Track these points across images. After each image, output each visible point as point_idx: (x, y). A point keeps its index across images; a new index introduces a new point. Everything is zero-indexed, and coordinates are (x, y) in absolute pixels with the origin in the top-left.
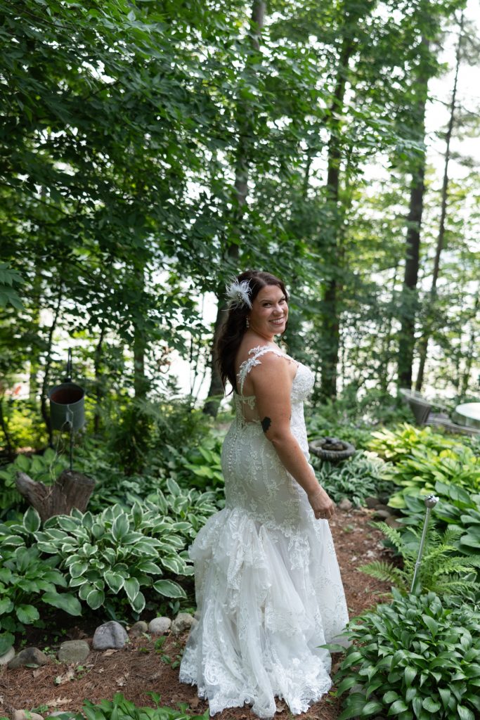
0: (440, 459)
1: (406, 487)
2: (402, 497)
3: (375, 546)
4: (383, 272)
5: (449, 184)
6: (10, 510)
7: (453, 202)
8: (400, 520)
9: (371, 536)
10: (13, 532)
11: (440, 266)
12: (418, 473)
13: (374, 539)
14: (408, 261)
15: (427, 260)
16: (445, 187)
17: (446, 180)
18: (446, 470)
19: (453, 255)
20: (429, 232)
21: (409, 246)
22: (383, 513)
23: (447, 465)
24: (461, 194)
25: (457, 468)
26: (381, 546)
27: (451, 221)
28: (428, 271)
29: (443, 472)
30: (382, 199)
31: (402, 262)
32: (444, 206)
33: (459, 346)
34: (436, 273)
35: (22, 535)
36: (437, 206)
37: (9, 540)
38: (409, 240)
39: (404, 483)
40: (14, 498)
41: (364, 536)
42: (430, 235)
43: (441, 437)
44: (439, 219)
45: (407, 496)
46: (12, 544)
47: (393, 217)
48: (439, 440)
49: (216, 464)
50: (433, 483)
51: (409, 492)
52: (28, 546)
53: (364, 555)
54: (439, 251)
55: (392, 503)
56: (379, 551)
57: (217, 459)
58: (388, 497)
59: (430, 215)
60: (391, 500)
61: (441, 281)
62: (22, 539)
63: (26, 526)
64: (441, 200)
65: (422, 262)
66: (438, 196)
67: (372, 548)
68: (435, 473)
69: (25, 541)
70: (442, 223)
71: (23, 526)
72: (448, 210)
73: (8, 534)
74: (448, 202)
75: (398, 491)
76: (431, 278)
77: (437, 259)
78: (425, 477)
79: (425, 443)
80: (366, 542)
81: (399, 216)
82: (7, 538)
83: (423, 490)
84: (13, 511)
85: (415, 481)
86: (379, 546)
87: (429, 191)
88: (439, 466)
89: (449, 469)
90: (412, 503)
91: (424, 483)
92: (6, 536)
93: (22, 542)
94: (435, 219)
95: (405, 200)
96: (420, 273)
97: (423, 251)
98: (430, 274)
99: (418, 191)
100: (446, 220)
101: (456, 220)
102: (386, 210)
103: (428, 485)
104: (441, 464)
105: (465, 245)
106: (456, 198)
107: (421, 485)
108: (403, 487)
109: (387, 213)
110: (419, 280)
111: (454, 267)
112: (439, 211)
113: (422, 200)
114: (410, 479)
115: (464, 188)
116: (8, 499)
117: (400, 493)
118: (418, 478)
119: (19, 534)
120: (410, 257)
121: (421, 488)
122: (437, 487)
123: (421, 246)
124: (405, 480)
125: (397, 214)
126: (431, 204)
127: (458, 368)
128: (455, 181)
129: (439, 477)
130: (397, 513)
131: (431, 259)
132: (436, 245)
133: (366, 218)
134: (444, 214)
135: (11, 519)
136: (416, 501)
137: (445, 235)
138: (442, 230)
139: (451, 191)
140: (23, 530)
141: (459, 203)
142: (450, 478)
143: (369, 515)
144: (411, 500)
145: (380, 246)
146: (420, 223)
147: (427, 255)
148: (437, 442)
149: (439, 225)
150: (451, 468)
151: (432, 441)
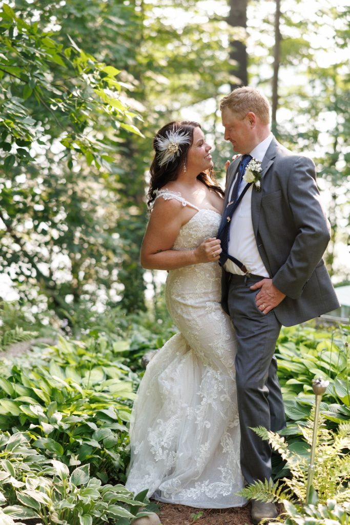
0: (317, 354)
4: (198, 106)
11: (281, 91)
12: (291, 375)
15: (260, 83)
18: (327, 367)
21: (233, 63)
23: (329, 361)
25: (340, 363)
27: (289, 23)
29: (323, 369)
31: (225, 88)
34: (276, 101)
38: (232, 56)
42: (262, 45)
44: (272, 19)
47: (204, 21)
49: (19, 396)
54: (276, 67)
57: (18, 389)
68: (313, 371)
70: (277, 25)
77: (275, 81)
78: (301, 378)
81: (215, 19)
83: (301, 395)
88: (318, 363)
89: (333, 366)
91: (302, 385)
94: (266, 21)
97: (252, 70)
100: (282, 21)
101: (295, 19)
103: (307, 387)
104: (319, 358)
107: (298, 389)
109: (196, 13)
111: (300, 93)
118: (292, 382)
120: (234, 79)
121: (298, 392)
125: (211, 14)
129: (319, 374)
131: (266, 81)
132: (271, 60)
134: (278, 14)
137: (283, 44)
138: (279, 37)
142: (333, 376)
147: (258, 75)
148: (308, 337)
149: (271, 28)
150: (332, 363)
151: (302, 336)
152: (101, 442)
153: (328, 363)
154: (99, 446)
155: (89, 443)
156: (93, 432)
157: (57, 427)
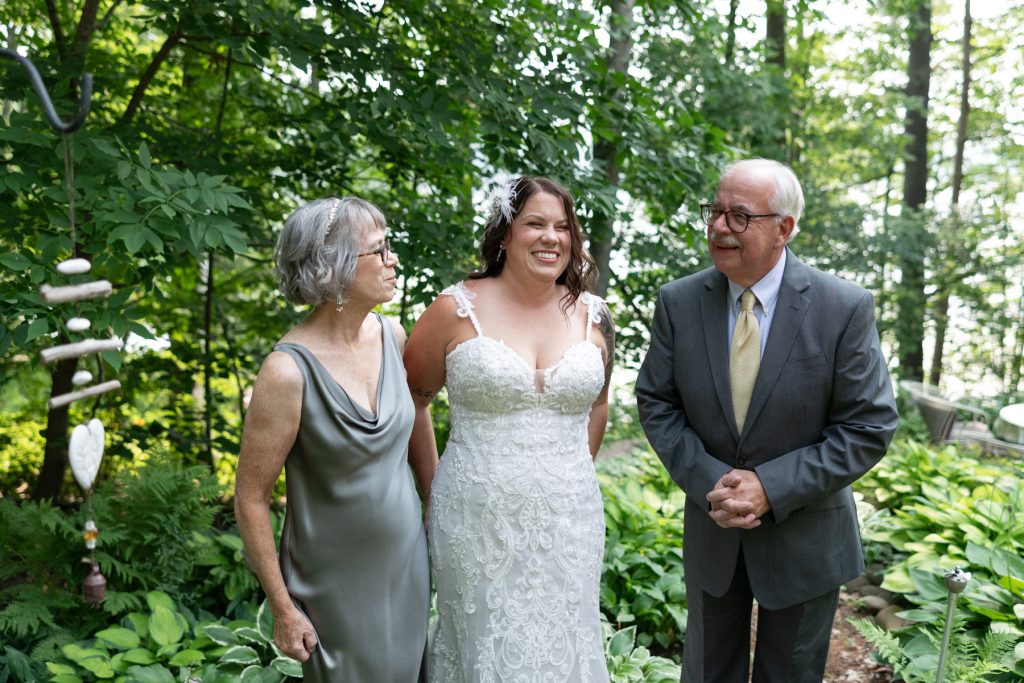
0: (974, 503)
1: (914, 553)
2: (906, 570)
3: (861, 661)
4: (867, 187)
5: (974, 31)
6: (241, 602)
7: (982, 59)
8: (903, 615)
9: (852, 642)
10: (241, 641)
11: (965, 169)
12: (934, 528)
13: (859, 648)
14: (908, 164)
15: (940, 162)
16: (968, 36)
17: (968, 22)
18: (985, 522)
19: (986, 151)
20: (942, 112)
21: (910, 139)
22: (873, 600)
23: (987, 514)
24: (997, 45)
25: (1005, 518)
26: (871, 662)
28: (944, 180)
29: (980, 526)
30: (862, 61)
31: (900, 166)
32: (967, 66)
33: (1003, 306)
34: (958, 181)
35: (254, 646)
36: (956, 68)
37: (231, 655)
38: (909, 129)
39: (909, 547)
40: (247, 581)
41: (841, 643)
42: (946, 118)
43: (975, 463)
44: (960, 89)
45: (915, 569)
46: (237, 661)
47: (880, 92)
48: (970, 468)
50: (963, 546)
51: (919, 562)
52: (265, 663)
53: (842, 678)
54: (960, 145)
55: (890, 582)
56: (868, 670)
58: (884, 572)
59: (943, 85)
60: (887, 577)
61: (967, 197)
62: (255, 652)
63: (262, 629)
64: (961, 56)
65: (934, 166)
66: (957, 51)
67: (855, 665)
68: (963, 527)
69: (260, 655)
70: (965, 96)
71: (257, 630)
72: (974, 74)
73: (232, 643)
74: (973, 59)
75: (900, 560)
76: (949, 192)
77: (959, 159)
78: (947, 534)
79: (947, 474)
80: (845, 654)
81: (891, 89)
82: (230, 651)
83: (945, 558)
84: (245, 603)
85: (929, 543)
86: (867, 660)
87: (942, 44)
88: (973, 515)
89: (991, 520)
90: (924, 583)
91: (947, 545)
92: (229, 647)
93: (255, 656)
94: (953, 92)
95: (900, 62)
96: (930, 185)
97: (933, 147)
98: (947, 186)
99: (921, 45)
100: (971, 92)
101: (988, 90)
102: (870, 79)
103: (953, 549)
104: (975, 510)
105: (1006, 133)
106: (985, 52)
107: (941, 549)
108: (909, 554)
109: (871, 84)
110: (929, 196)
111: (990, 171)
112: (959, 76)
113: (927, 59)
114: (920, 539)
115: (1001, 34)
116: (238, 582)
117: (902, 564)
118: (934, 538)
119: (249, 644)
120: (911, 158)
121: (940, 554)
122: (969, 553)
123: (930, 136)
124: (911, 541)
125: (888, 85)
126: (945, 65)
127: (1002, 345)
128: (986, 24)
129: (972, 534)
130: (900, 602)
131: (949, 159)
132: (955, 135)
133: (833, 94)
134: (967, 81)
135: (242, 617)
136: (931, 579)
137: (971, 117)
138: (965, 108)
139: (979, 41)
140: (256, 636)
141: (991, 61)
142: (993, 536)
143: (850, 604)
144: (922, 577)
145: (858, 140)
146: (927, 99)
147: (941, 153)
148: (967, 471)
149: (959, 100)
150: (993, 517)
151: (958, 470)
152: (666, 594)
153: (988, 518)
154: (662, 598)
155: (649, 592)
156: (657, 577)
157: (612, 567)
